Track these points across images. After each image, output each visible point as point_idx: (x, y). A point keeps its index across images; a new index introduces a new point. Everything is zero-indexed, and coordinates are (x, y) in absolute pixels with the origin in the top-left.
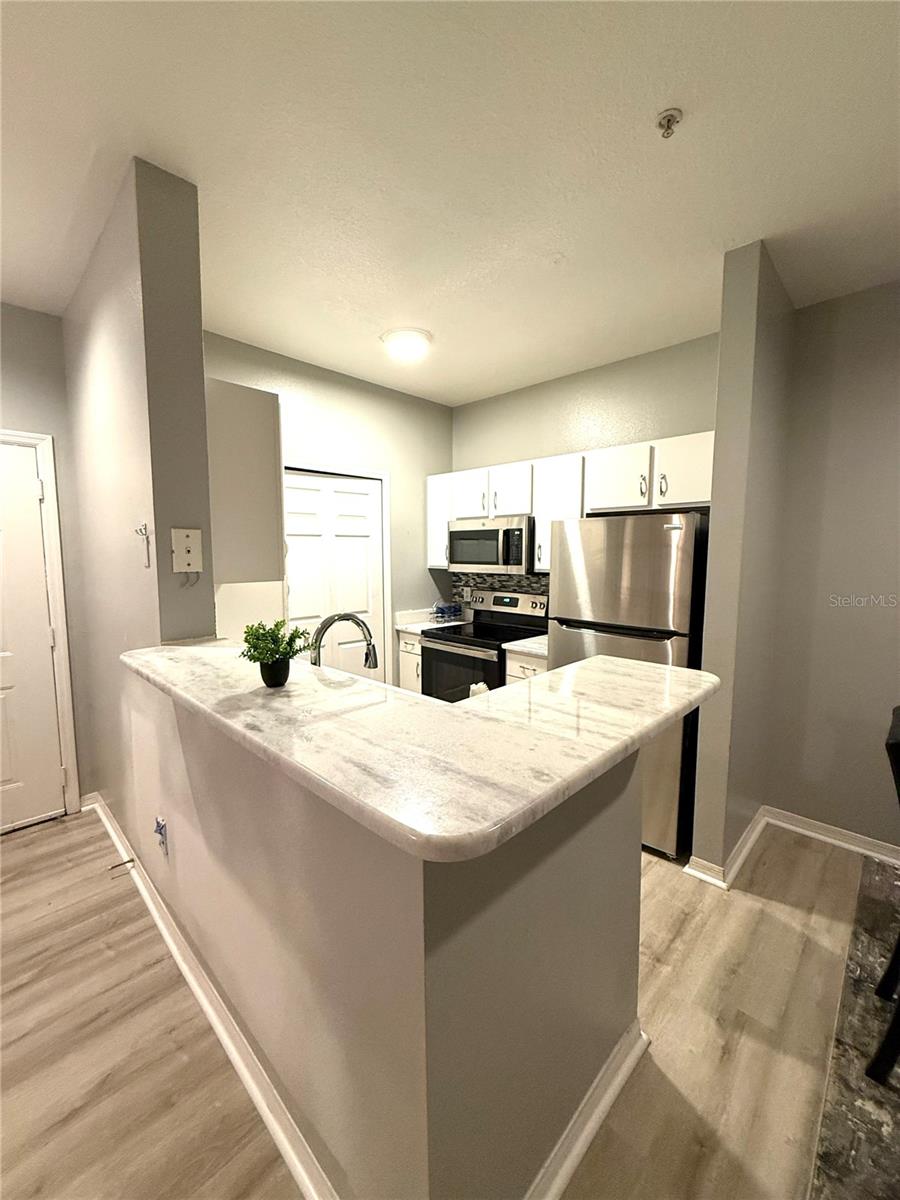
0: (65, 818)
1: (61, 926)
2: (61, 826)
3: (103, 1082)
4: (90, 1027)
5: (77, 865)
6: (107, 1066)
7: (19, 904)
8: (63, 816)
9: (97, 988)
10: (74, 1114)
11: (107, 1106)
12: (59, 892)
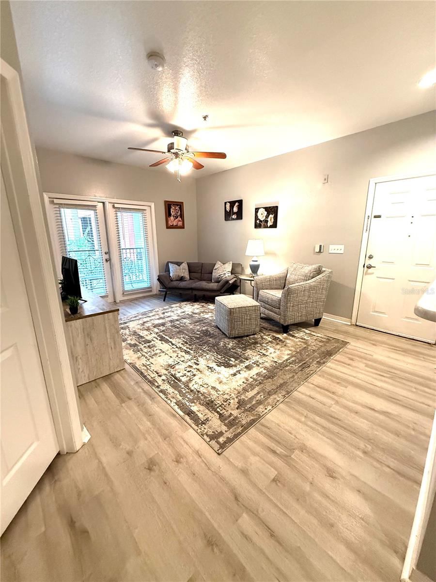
0: (434, 346)
1: (405, 372)
2: (430, 347)
3: (385, 412)
4: (392, 399)
5: (424, 361)
6: (389, 411)
7: (397, 358)
8: (433, 344)
9: (403, 394)
10: (373, 410)
11: (382, 417)
12: (412, 364)
